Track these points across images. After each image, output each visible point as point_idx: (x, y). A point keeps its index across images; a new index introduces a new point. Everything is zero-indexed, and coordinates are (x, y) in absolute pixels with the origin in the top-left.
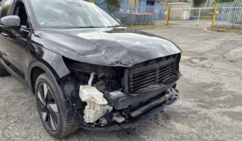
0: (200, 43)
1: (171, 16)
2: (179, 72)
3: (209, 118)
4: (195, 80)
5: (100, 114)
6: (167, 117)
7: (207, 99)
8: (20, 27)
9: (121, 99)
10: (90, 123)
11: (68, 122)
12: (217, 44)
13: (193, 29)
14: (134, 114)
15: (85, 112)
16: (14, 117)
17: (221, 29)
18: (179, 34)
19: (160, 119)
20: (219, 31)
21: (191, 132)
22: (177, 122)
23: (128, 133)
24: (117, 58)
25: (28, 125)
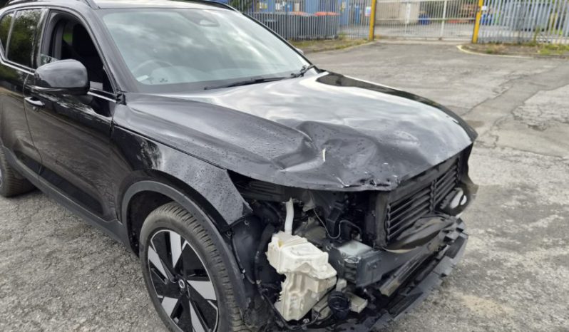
0: (457, 83)
7: (512, 227)
8: (87, 88)
12: (493, 84)
13: (432, 47)
16: (83, 309)
17: (496, 47)
18: (403, 63)
20: (490, 52)
21: (504, 315)
22: (465, 290)
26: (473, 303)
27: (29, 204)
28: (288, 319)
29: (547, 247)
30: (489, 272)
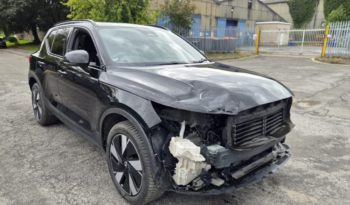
0: (307, 80)
1: (263, 41)
2: (290, 121)
3: (331, 184)
4: (307, 133)
5: (195, 173)
6: (275, 182)
7: (326, 158)
8: (88, 64)
9: (223, 155)
10: (181, 186)
11: (155, 184)
12: (331, 81)
13: (295, 59)
14: (236, 175)
15: (176, 172)
16: (76, 179)
17: (336, 60)
18: (275, 67)
19: (265, 184)
20: (332, 63)
21: (310, 202)
22: (289, 188)
24: (218, 103)
26: (291, 194)
27: (54, 129)
28: (178, 183)
29: (346, 170)
30: (306, 180)
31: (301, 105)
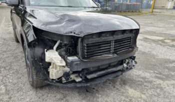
1: (156, 5)
2: (136, 46)
4: (161, 56)
6: (124, 82)
7: (166, 72)
10: (53, 79)
11: (37, 76)
14: (89, 77)
18: (160, 20)
19: (118, 83)
21: (141, 98)
22: (131, 87)
23: (87, 91)
25: (20, 76)
26: (131, 92)
30: (145, 84)
31: (166, 41)
